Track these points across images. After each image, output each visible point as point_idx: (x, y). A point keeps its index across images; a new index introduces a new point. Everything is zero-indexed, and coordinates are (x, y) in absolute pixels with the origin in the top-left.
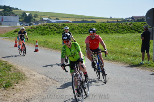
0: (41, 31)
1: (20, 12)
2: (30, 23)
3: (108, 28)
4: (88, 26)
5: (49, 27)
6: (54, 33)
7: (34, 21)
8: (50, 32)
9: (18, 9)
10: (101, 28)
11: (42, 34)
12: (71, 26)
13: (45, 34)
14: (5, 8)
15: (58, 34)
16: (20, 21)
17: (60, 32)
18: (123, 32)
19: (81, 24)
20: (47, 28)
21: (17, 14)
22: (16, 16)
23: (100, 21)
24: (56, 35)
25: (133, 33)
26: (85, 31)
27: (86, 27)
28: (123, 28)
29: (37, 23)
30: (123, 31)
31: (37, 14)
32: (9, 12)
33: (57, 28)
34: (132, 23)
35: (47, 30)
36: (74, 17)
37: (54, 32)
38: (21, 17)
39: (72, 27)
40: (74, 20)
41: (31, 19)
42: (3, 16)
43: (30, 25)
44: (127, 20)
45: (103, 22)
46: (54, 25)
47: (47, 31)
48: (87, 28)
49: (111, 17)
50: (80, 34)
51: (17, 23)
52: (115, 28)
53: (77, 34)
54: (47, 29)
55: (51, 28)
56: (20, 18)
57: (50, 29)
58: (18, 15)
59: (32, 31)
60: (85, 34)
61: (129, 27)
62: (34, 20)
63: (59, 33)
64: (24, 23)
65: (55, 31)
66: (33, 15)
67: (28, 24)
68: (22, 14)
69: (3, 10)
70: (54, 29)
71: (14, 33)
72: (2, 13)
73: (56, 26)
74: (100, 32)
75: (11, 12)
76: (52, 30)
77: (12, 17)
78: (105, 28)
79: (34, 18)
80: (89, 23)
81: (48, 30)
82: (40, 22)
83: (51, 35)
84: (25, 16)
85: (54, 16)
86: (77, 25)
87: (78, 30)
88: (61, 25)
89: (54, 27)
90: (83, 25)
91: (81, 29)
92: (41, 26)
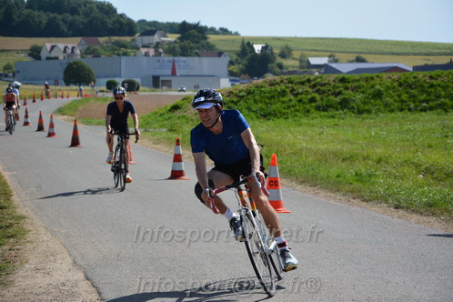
0: (263, 105)
1: (233, 41)
4: (435, 82)
5: (292, 90)
6: (308, 111)
8: (294, 106)
9: (230, 33)
11: (265, 116)
12: (372, 83)
13: (275, 115)
14: (185, 30)
15: (323, 113)
16: (231, 74)
17: (330, 106)
20: (283, 93)
21: (220, 47)
22: (220, 54)
24: (313, 119)
26: (423, 102)
27: (426, 85)
31: (291, 45)
32: (197, 43)
33: (318, 91)
35: (282, 99)
36: (423, 51)
37: (308, 106)
38: (235, 57)
39: (373, 87)
40: (421, 61)
41: (269, 65)
42: (176, 58)
46: (309, 81)
47: (283, 102)
48: (432, 90)
50: (402, 110)
51: (222, 80)
53: (392, 111)
54: (284, 96)
55: (298, 93)
56: (231, 63)
57: (292, 97)
58: (228, 51)
60: (421, 110)
63: (325, 108)
64: (245, 79)
65: (313, 104)
66: (276, 51)
68: (238, 48)
69: (179, 38)
70: (309, 97)
71: (170, 115)
72: (174, 48)
73: (314, 86)
75: (203, 42)
76: (300, 101)
77: (206, 61)
79: (279, 60)
81: (286, 99)
83: (296, 116)
84: (250, 55)
85: (349, 52)
86: (394, 81)
87: (397, 98)
88: (334, 81)
89: (310, 90)
90: (415, 77)
91: (407, 93)
92: (262, 87)
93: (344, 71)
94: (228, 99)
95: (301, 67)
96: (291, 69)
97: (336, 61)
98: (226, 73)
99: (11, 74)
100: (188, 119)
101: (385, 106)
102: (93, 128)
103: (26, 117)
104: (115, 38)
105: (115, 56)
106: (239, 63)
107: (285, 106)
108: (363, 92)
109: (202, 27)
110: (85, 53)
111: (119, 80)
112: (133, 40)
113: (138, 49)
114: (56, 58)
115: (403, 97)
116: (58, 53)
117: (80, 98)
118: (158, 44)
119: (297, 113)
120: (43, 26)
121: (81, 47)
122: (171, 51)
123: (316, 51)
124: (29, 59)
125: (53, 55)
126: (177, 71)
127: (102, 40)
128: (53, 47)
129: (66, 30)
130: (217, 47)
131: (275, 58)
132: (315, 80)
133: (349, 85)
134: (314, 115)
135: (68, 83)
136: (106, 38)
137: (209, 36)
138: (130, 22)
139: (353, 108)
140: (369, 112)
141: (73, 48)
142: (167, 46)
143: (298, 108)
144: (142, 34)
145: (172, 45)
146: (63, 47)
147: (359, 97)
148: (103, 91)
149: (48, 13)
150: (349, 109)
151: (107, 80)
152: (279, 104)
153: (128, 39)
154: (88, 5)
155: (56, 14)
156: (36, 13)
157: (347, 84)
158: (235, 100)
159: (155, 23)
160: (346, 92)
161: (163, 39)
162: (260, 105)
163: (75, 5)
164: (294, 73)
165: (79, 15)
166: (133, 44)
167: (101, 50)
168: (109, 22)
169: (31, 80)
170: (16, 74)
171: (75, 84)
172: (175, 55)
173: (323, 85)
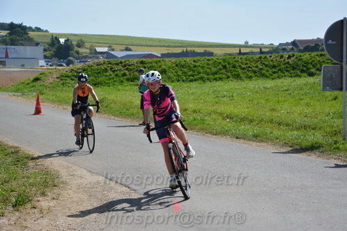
0: (93, 78)
1: (45, 36)
2: (69, 60)
3: (240, 66)
4: (197, 64)
5: (111, 68)
6: (122, 82)
7: (76, 55)
8: (113, 78)
9: (42, 31)
10: (225, 67)
13: (102, 84)
14: (12, 27)
15: (131, 83)
16: (45, 57)
17: (136, 78)
18: (275, 75)
19: (181, 59)
20: (106, 70)
21: (39, 41)
22: (37, 44)
23: (224, 52)
24: (125, 86)
25: (297, 76)
26: (190, 76)
27: (192, 66)
28: (274, 67)
29: (82, 59)
30: (274, 73)
32: (21, 37)
33: (127, 69)
34: (294, 55)
35: (105, 74)
36: (166, 44)
37: (122, 79)
38: (47, 46)
39: (160, 67)
40: (165, 51)
41: (70, 52)
42: (8, 47)
43: (68, 65)
44: (282, 48)
45: (230, 55)
46: (121, 63)
47: (106, 76)
48: (196, 69)
49: (247, 43)
50: (178, 81)
51: (40, 61)
52: (257, 67)
53: (173, 81)
54: (106, 72)
55: (115, 70)
56: (45, 50)
57: (111, 73)
58: (42, 42)
59: (73, 77)
60: (190, 81)
61: (288, 63)
62: (78, 53)
63: (132, 80)
64: (55, 61)
65: (125, 77)
66: (74, 43)
67: (64, 62)
68: (49, 41)
69: (8, 33)
70: (122, 73)
71: (34, 84)
72: (6, 40)
73: (125, 66)
74: (224, 76)
75: (25, 36)
76: (117, 75)
77: (29, 49)
78: (234, 67)
79: (76, 49)
80: (199, 58)
81: (108, 74)
82: (91, 58)
84: (57, 45)
85: (121, 45)
86: (173, 63)
87: (175, 74)
88: (137, 63)
89: (122, 69)
90: (185, 61)
91: (181, 70)
92: (92, 66)
93: (119, 56)
95: (91, 54)
96: (84, 55)
97: (113, 50)
98: (42, 57)
101: (169, 78)
106: (50, 50)
109: (24, 26)
115: (179, 73)
119: (115, 83)
123: (100, 43)
130: (35, 39)
131: (74, 47)
132: (125, 62)
137: (29, 32)
142: (1, 39)
145: (4, 38)
152: (103, 77)
172: (7, 45)
173: (130, 65)
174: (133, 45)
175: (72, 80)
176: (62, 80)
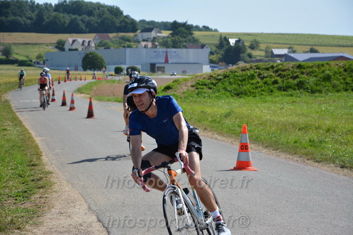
1: (213, 36)
5: (260, 74)
6: (272, 91)
7: (248, 59)
8: (261, 87)
9: (210, 30)
11: (238, 95)
12: (323, 69)
13: (246, 94)
14: (175, 27)
15: (283, 93)
16: (211, 62)
17: (290, 87)
20: (252, 77)
21: (202, 41)
22: (203, 46)
24: (275, 97)
31: (258, 39)
32: (185, 37)
33: (279, 75)
35: (251, 81)
37: (272, 87)
38: (214, 48)
39: (323, 72)
41: (241, 55)
42: (168, 50)
46: (272, 67)
47: (252, 84)
50: (346, 90)
51: (204, 66)
53: (338, 91)
54: (253, 79)
55: (264, 77)
56: (212, 53)
57: (259, 80)
58: (208, 44)
62: (250, 56)
63: (285, 89)
64: (222, 65)
65: (276, 86)
66: (247, 44)
68: (217, 42)
69: (171, 34)
70: (273, 80)
72: (167, 42)
73: (277, 71)
75: (190, 37)
76: (266, 83)
77: (192, 52)
79: (249, 51)
81: (254, 81)
83: (262, 94)
84: (226, 47)
85: (305, 45)
86: (340, 67)
87: (342, 81)
88: (292, 67)
89: (273, 75)
91: (351, 77)
92: (235, 72)
93: (301, 60)
94: (209, 81)
95: (266, 57)
96: (258, 58)
97: (294, 52)
98: (207, 61)
99: (42, 62)
100: (177, 97)
101: (333, 87)
102: (104, 103)
103: (53, 95)
104: (122, 34)
105: (121, 48)
106: (218, 53)
107: (254, 86)
108: (315, 76)
109: (189, 25)
110: (99, 46)
111: (124, 67)
112: (135, 36)
113: (139, 42)
114: (76, 50)
115: (347, 80)
116: (78, 46)
117: (94, 80)
118: (154, 38)
119: (263, 93)
120: (66, 25)
121: (95, 42)
122: (165, 44)
123: (278, 43)
124: (56, 50)
125: (74, 47)
126: (169, 59)
127: (111, 35)
128: (74, 41)
129: (84, 28)
130: (200, 41)
131: (246, 49)
132: (277, 66)
133: (304, 71)
134: (277, 94)
135: (85, 69)
136: (114, 34)
137: (194, 32)
138: (133, 22)
139: (307, 88)
140: (320, 91)
141: (89, 42)
142: (161, 40)
143: (263, 88)
144: (142, 31)
145: (165, 39)
146: (82, 41)
147: (312, 80)
148: (112, 75)
149: (71, 15)
150: (304, 89)
151: (115, 66)
152: (249, 86)
153: (131, 35)
154: (101, 8)
155: (76, 16)
156: (61, 15)
157: (303, 70)
158: (214, 82)
159: (152, 23)
160: (302, 76)
161: (159, 35)
162: (234, 86)
163: (91, 9)
164: (260, 61)
165: (94, 16)
166: (135, 38)
167: (110, 44)
168: (117, 22)
169: (57, 66)
170: (46, 62)
171: (90, 69)
172: (168, 48)
173: (283, 71)
174: (321, 46)
175: (210, 88)
176: (197, 89)
